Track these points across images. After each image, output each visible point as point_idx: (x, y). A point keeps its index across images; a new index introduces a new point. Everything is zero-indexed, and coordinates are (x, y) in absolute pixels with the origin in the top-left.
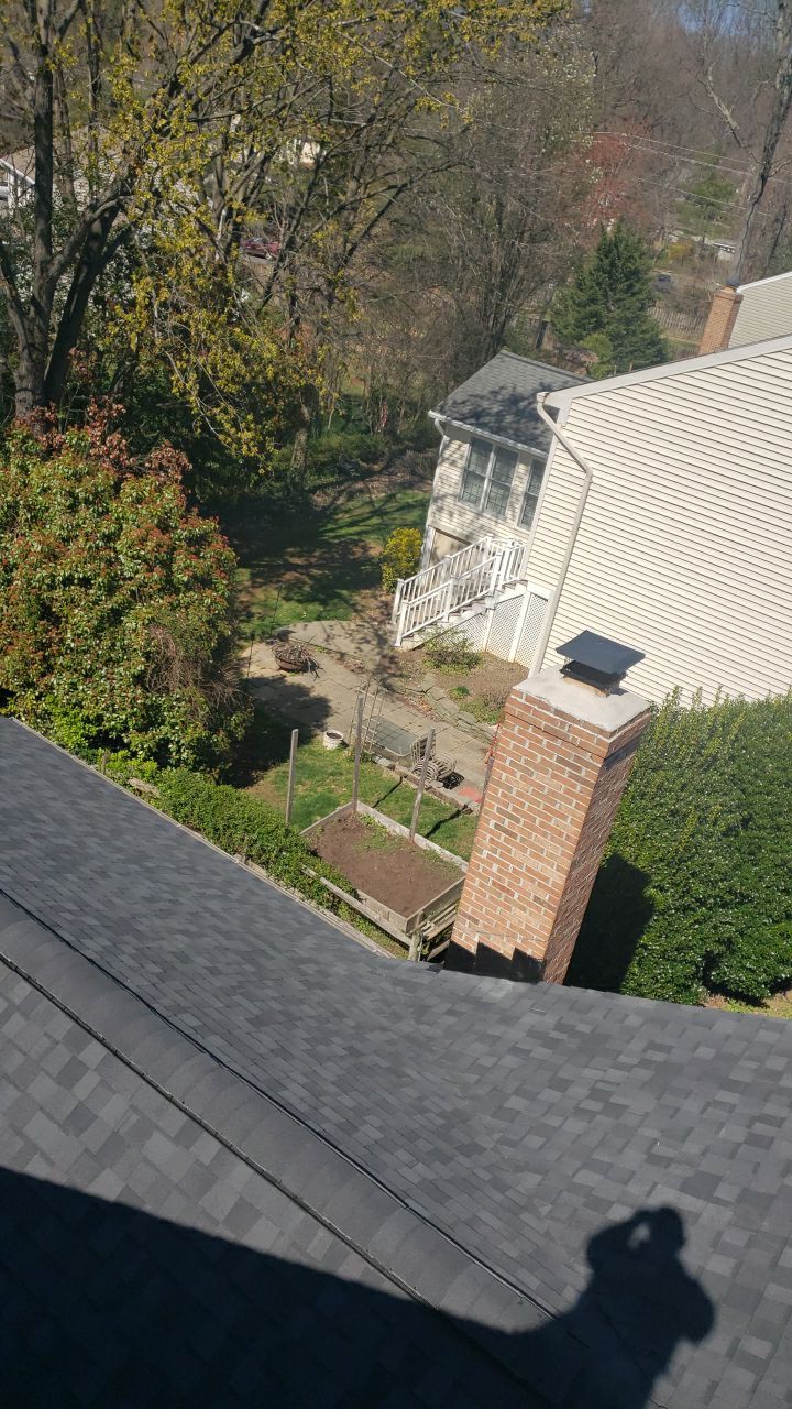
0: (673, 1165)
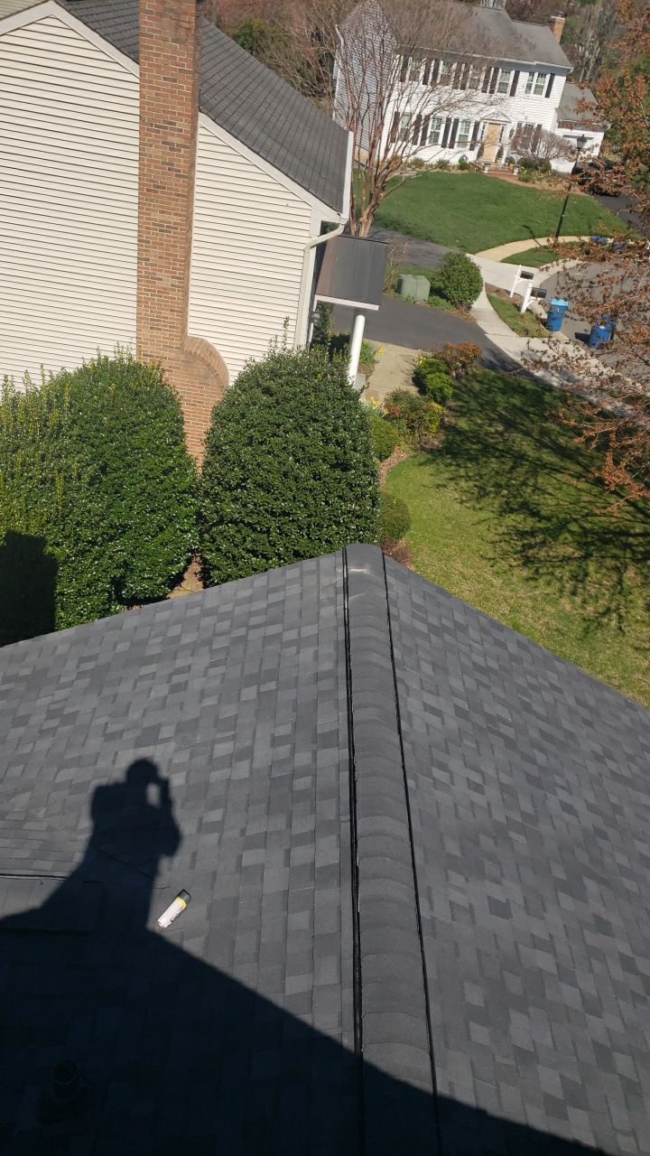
0: (125, 734)
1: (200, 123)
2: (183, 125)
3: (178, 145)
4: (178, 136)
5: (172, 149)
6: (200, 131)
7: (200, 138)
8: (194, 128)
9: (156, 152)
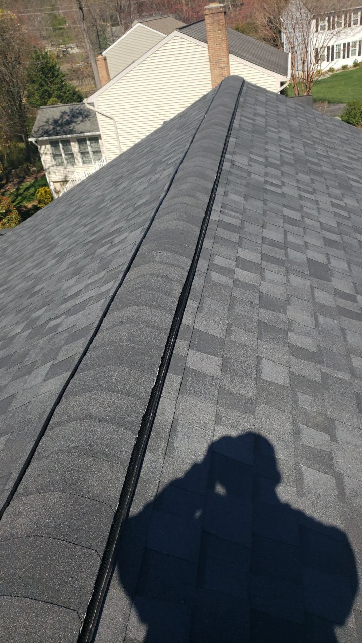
1: (230, 58)
2: (225, 59)
3: (224, 67)
4: (224, 63)
5: (222, 69)
6: (230, 61)
7: (231, 63)
8: (228, 59)
9: (217, 72)
